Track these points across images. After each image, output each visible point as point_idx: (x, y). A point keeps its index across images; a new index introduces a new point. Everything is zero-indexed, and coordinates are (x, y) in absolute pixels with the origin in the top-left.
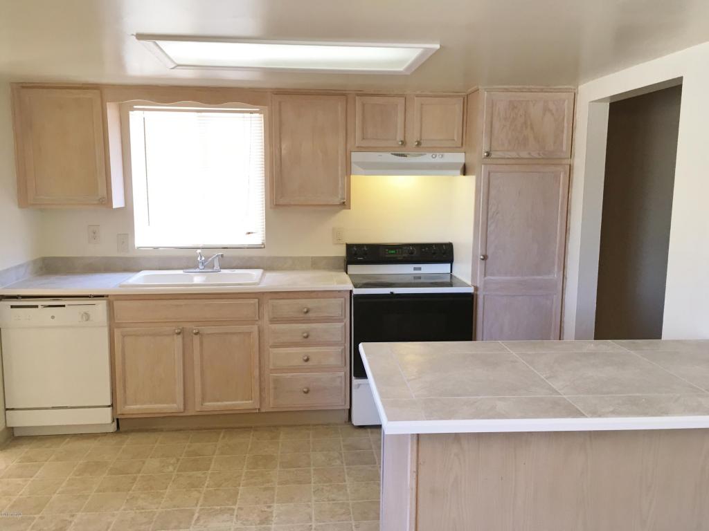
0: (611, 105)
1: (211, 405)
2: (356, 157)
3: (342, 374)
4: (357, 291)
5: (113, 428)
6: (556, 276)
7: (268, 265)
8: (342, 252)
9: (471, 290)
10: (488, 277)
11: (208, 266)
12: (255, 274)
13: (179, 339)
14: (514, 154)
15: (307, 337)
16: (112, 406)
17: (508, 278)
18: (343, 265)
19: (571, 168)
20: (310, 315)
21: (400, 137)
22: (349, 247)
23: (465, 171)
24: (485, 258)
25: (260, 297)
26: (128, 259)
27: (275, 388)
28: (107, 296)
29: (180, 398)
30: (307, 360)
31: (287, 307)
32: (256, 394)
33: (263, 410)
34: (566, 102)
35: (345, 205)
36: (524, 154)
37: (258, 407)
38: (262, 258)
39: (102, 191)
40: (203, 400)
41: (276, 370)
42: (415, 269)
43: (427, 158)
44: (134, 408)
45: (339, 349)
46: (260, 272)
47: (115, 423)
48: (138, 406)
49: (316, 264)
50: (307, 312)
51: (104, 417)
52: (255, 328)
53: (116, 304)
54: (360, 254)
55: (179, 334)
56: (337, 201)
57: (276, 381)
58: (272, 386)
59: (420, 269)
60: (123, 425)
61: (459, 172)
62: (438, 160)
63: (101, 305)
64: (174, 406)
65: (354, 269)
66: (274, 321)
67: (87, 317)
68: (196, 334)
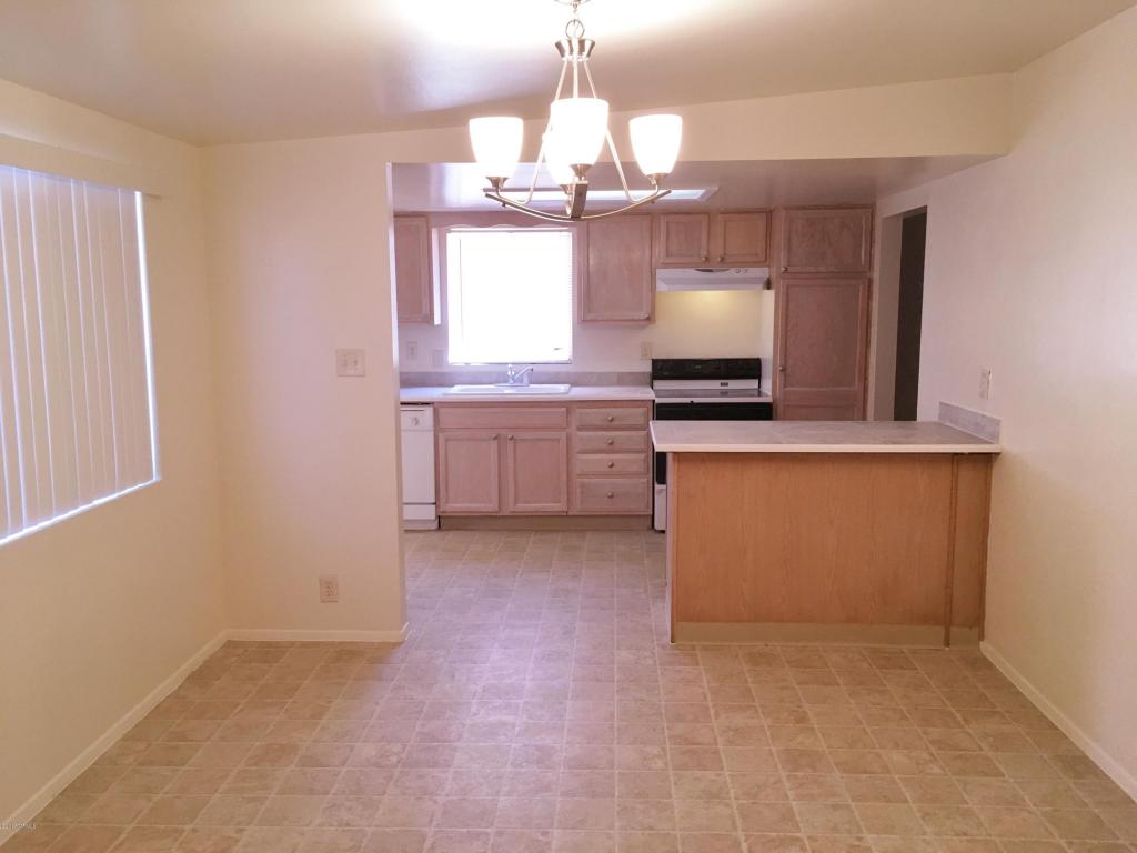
0: (904, 220)
1: (522, 507)
2: (661, 273)
3: (646, 480)
4: (658, 400)
5: (435, 526)
6: (857, 386)
7: (576, 380)
8: (648, 368)
9: (768, 399)
10: (787, 389)
11: (518, 381)
12: (562, 388)
13: (494, 444)
14: (812, 269)
15: (612, 444)
16: (435, 504)
17: (807, 389)
18: (648, 380)
19: (870, 281)
20: (615, 423)
21: (704, 253)
22: (655, 362)
23: (768, 285)
24: (784, 370)
25: (569, 405)
26: (443, 374)
27: (582, 493)
28: (433, 403)
29: (495, 498)
30: (612, 466)
31: (595, 415)
32: (564, 497)
33: (570, 514)
34: (864, 218)
35: (650, 319)
36: (822, 269)
37: (565, 510)
38: (568, 373)
39: (425, 310)
40: (516, 502)
41: (582, 475)
42: (722, 384)
43: (732, 273)
44: (455, 506)
45: (643, 456)
46: (567, 386)
47: (437, 522)
48: (458, 505)
49: (622, 379)
50: (612, 420)
51: (429, 513)
52: (563, 435)
53: (442, 410)
54: (666, 369)
55: (495, 438)
56: (643, 315)
57: (583, 486)
58: (579, 490)
59: (727, 384)
60: (444, 522)
61: (761, 286)
62: (742, 275)
63: (429, 411)
64: (490, 506)
65: (660, 385)
66: (580, 428)
67: (417, 421)
68: (511, 439)
